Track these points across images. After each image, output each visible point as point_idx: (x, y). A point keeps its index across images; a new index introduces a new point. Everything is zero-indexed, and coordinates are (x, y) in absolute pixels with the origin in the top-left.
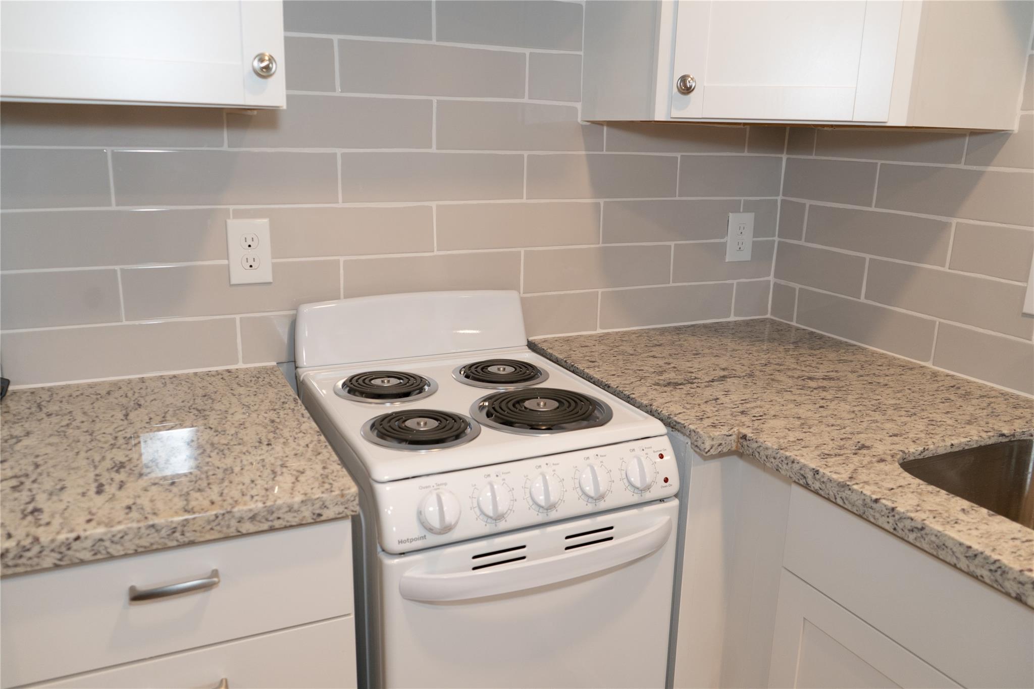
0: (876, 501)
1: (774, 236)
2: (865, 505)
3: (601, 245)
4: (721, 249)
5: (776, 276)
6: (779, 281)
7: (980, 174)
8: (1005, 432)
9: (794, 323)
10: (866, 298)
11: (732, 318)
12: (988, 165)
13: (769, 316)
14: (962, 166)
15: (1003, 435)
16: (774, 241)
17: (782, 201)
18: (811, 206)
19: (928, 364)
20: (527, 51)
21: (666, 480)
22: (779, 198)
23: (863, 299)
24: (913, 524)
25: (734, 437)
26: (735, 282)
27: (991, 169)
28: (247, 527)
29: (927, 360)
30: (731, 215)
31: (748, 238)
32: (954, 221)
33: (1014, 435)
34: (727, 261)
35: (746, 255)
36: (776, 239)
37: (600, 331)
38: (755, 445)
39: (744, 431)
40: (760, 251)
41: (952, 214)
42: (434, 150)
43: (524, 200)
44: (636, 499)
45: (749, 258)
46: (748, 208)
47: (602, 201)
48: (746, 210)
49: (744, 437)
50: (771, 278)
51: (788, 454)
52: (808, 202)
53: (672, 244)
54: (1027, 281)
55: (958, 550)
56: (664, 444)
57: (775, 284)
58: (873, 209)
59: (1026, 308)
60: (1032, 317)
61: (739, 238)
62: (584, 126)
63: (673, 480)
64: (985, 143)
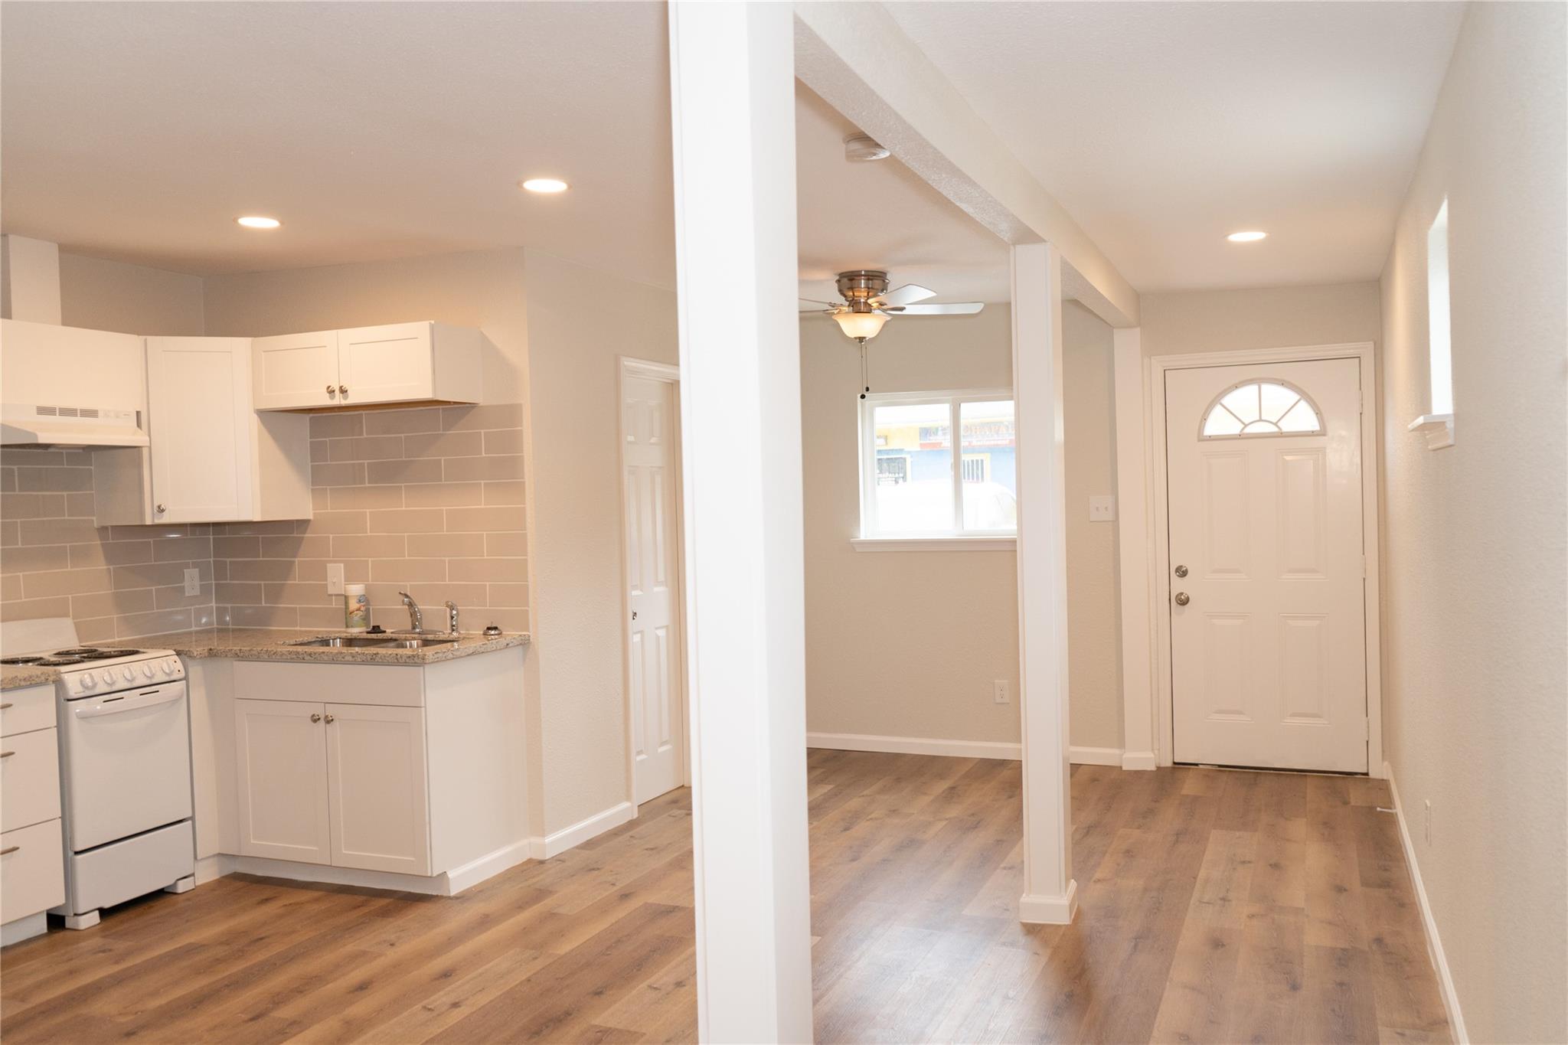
1: (211, 580)
3: (113, 591)
4: (182, 590)
5: (216, 601)
6: (218, 605)
7: (303, 537)
9: (230, 626)
10: (265, 603)
11: (194, 629)
12: (304, 533)
13: (215, 625)
14: (296, 535)
15: (320, 637)
17: (214, 560)
18: (231, 561)
20: (65, 493)
21: (179, 671)
22: (212, 560)
23: (263, 604)
25: (206, 651)
26: (192, 607)
27: (306, 535)
28: (23, 683)
30: (185, 570)
31: (197, 583)
32: (296, 559)
34: (186, 595)
35: (197, 592)
36: (213, 582)
38: (215, 651)
39: (210, 647)
40: (205, 590)
41: (295, 557)
42: (20, 546)
43: (69, 569)
44: (167, 679)
45: (199, 593)
46: (195, 565)
47: (111, 567)
48: (193, 567)
49: (211, 649)
50: (214, 604)
51: (230, 648)
52: (228, 560)
53: (153, 588)
54: (327, 580)
56: (176, 658)
57: (216, 607)
58: (261, 559)
59: (329, 593)
60: (331, 595)
61: (191, 582)
62: (98, 529)
63: (182, 670)
64: (302, 524)
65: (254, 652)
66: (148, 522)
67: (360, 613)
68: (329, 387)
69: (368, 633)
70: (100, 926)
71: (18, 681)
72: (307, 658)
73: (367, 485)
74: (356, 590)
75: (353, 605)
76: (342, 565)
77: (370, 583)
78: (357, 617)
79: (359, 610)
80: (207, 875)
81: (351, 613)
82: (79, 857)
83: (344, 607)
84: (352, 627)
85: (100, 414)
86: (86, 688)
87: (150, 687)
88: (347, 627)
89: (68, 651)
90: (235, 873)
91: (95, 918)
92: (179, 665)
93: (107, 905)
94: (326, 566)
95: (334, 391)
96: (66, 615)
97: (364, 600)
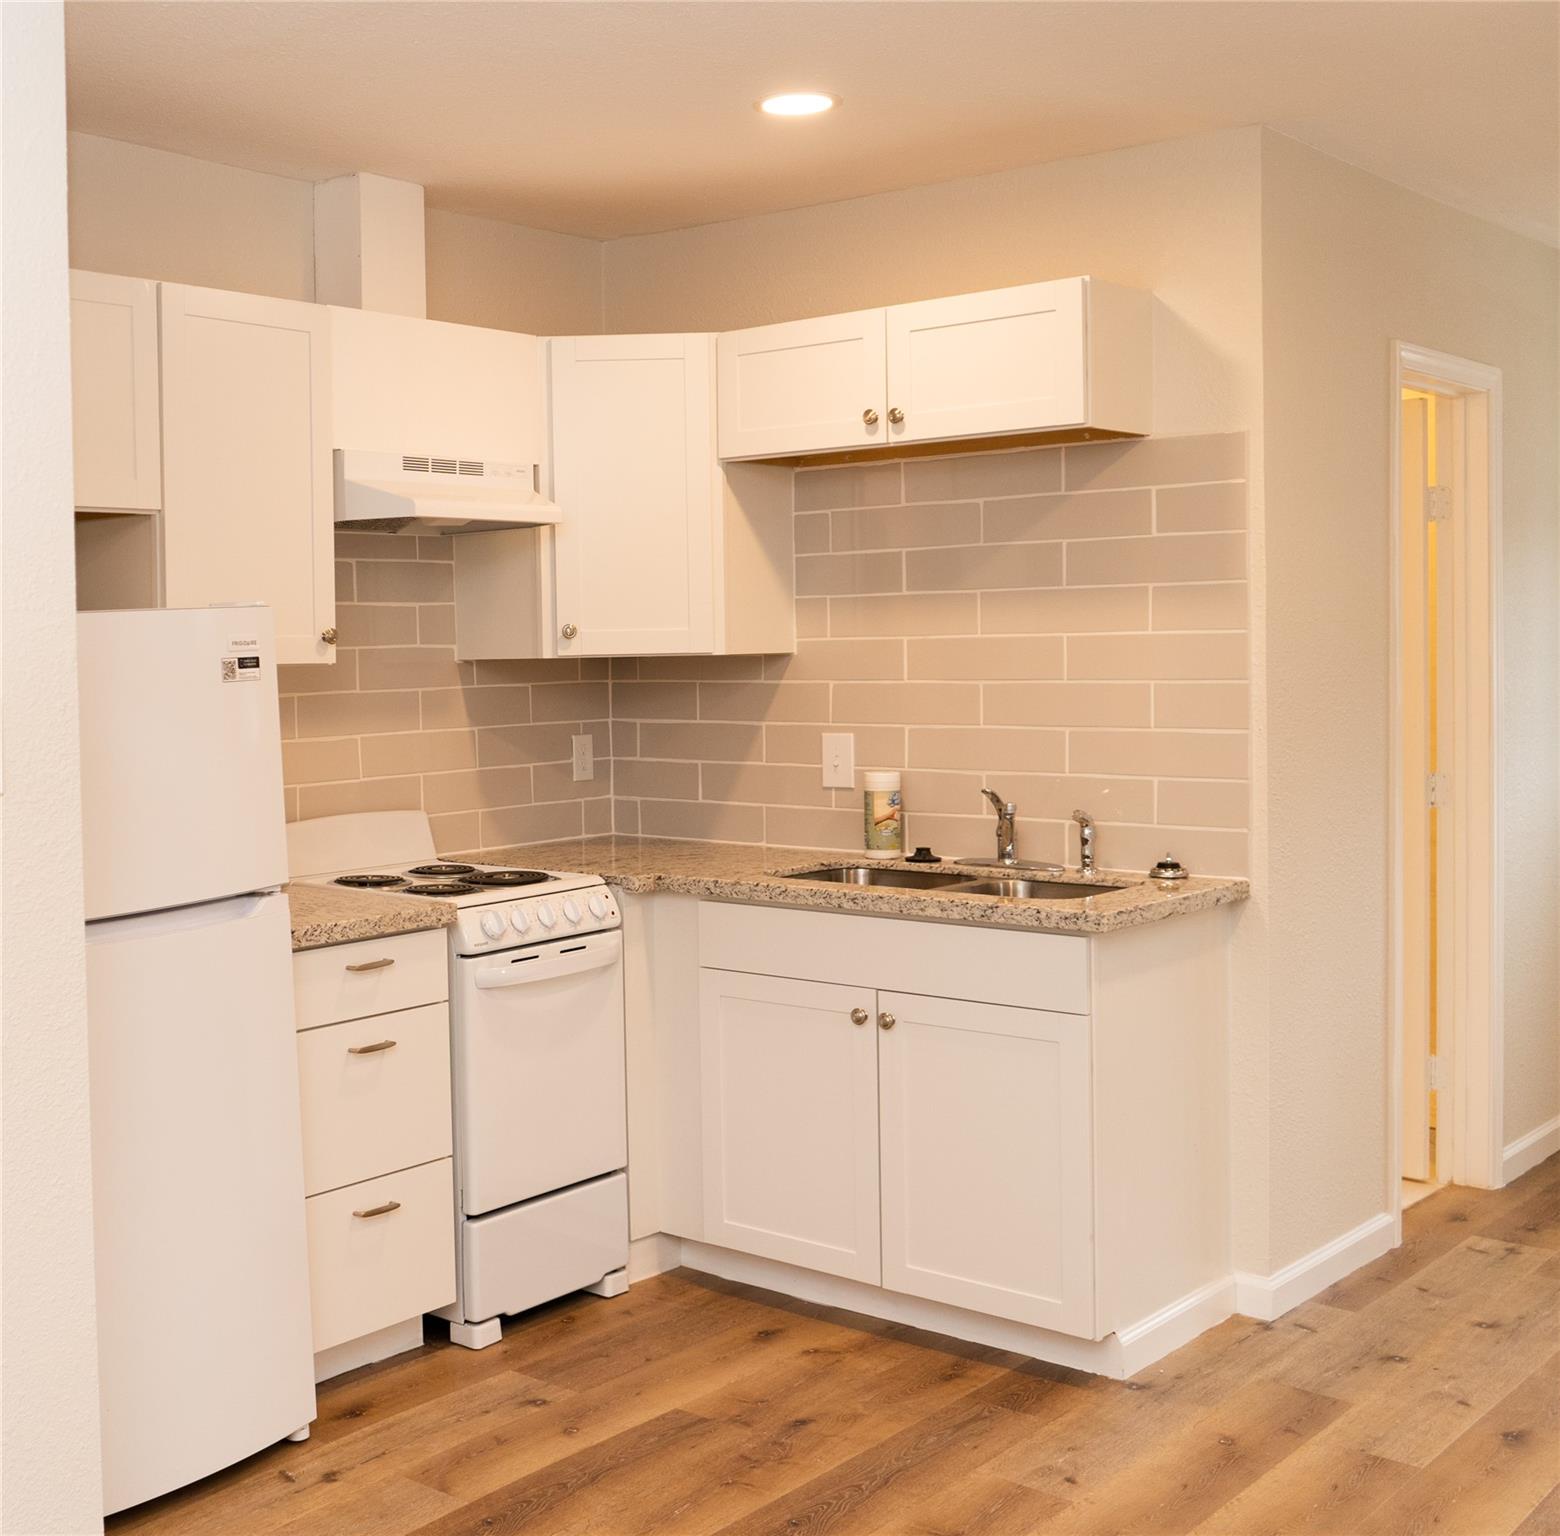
0: (757, 885)
1: (609, 755)
2: (751, 890)
3: (478, 769)
4: (569, 768)
5: (615, 793)
6: (620, 798)
7: (777, 685)
8: (825, 862)
9: (640, 835)
10: (704, 798)
11: (584, 836)
12: (780, 678)
13: (613, 833)
14: (762, 681)
15: (822, 864)
16: (609, 760)
17: (613, 722)
18: (641, 724)
19: (763, 844)
20: (417, 605)
21: (613, 913)
22: (610, 720)
23: (701, 800)
24: (781, 889)
25: (651, 880)
26: (583, 800)
27: (783, 682)
28: (408, 925)
29: (761, 841)
30: (573, 737)
31: (590, 759)
32: (763, 724)
33: (830, 865)
34: (575, 780)
35: (589, 775)
36: (612, 758)
37: (482, 850)
38: (668, 881)
39: (653, 875)
40: (600, 769)
41: (761, 719)
43: (421, 731)
44: (596, 927)
45: (591, 777)
46: (588, 729)
47: (476, 729)
48: (585, 733)
49: (658, 879)
50: (612, 796)
51: (694, 878)
52: (638, 721)
53: (531, 766)
54: (821, 763)
55: (806, 894)
56: (606, 889)
57: (616, 801)
58: (698, 721)
59: (825, 784)
60: (830, 789)
61: (582, 757)
62: (459, 665)
63: (617, 913)
64: (774, 661)
65: (743, 888)
66: (547, 654)
67: (893, 824)
68: (867, 412)
69: (908, 860)
70: (501, 1348)
71: (401, 920)
72: (847, 905)
73: (905, 592)
74: (883, 781)
75: (881, 809)
76: (852, 735)
77: (906, 769)
78: (886, 832)
79: (891, 817)
80: (644, 1268)
81: (877, 824)
82: (475, 1225)
83: (863, 811)
84: (878, 848)
85: (486, 469)
86: (492, 937)
87: (572, 940)
88: (868, 847)
89: (430, 868)
90: (681, 1267)
91: (492, 1332)
92: (612, 902)
93: (512, 1311)
94: (821, 737)
95: (876, 419)
96: (413, 806)
97: (897, 800)
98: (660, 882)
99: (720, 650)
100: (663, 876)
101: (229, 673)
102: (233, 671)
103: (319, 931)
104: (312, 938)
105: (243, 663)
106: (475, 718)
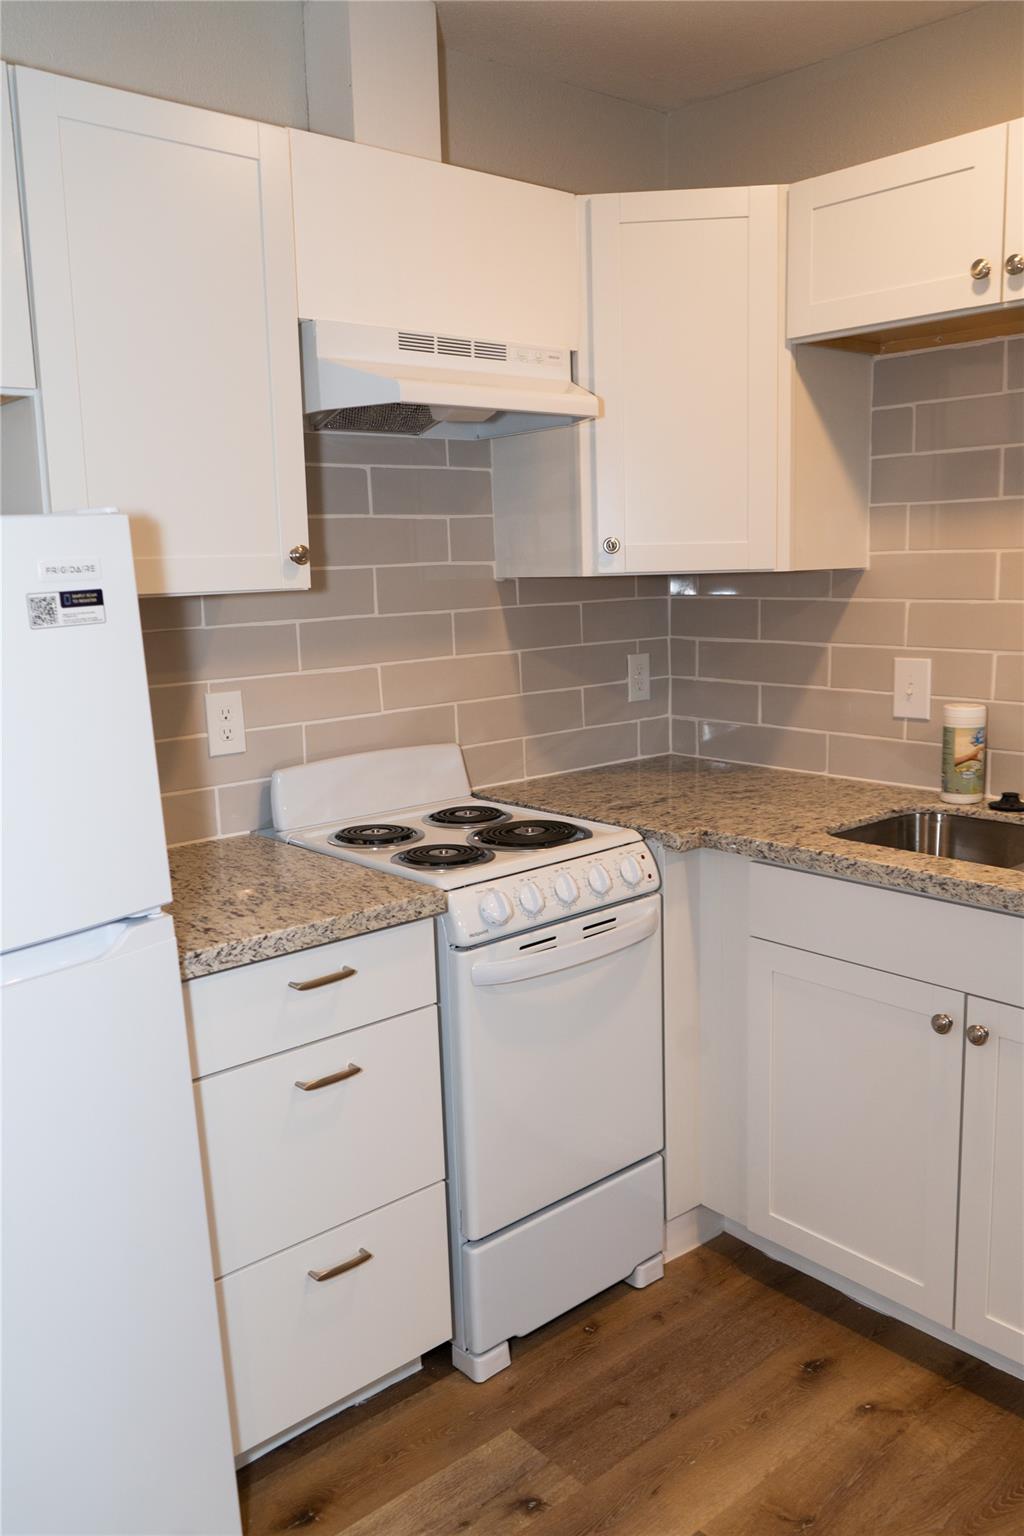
0: (820, 853)
1: (667, 674)
2: (812, 859)
3: (522, 694)
4: (624, 689)
5: (674, 712)
6: (678, 717)
7: (846, 604)
8: (896, 808)
9: (697, 756)
10: (763, 722)
11: (640, 757)
12: (850, 596)
13: (671, 752)
14: (830, 599)
15: (894, 811)
16: (668, 679)
17: (672, 640)
18: (700, 642)
19: (825, 774)
20: (448, 518)
21: (650, 876)
22: (669, 638)
23: (760, 724)
24: (849, 862)
25: (697, 835)
26: (638, 721)
27: (853, 600)
28: (374, 925)
29: (823, 770)
30: (629, 656)
31: (646, 678)
32: (830, 646)
33: (901, 811)
34: (630, 700)
35: (645, 695)
36: (670, 677)
37: (527, 778)
38: (715, 838)
39: (704, 829)
40: (658, 689)
41: (827, 640)
42: (376, 614)
43: (454, 656)
44: (630, 893)
45: (648, 698)
46: (644, 649)
47: (518, 652)
48: (642, 652)
49: (706, 833)
50: (669, 715)
51: (745, 837)
52: (697, 640)
53: (582, 688)
54: (892, 690)
55: (881, 871)
56: (641, 847)
57: (674, 721)
58: (759, 641)
59: (896, 714)
60: (902, 719)
61: (637, 680)
62: (498, 583)
63: (655, 876)
64: (845, 579)
65: (803, 856)
66: (587, 572)
67: (976, 765)
68: (979, 262)
69: (993, 806)
71: (364, 921)
73: (1001, 497)
74: (966, 716)
75: (963, 747)
76: (929, 661)
77: (992, 701)
78: (968, 773)
79: (973, 758)
80: (682, 1244)
81: (956, 765)
82: (475, 1249)
83: (941, 745)
84: (958, 792)
85: (510, 353)
86: (489, 922)
87: (597, 918)
88: (946, 790)
89: (453, 811)
90: (724, 1234)
91: (501, 1358)
92: (649, 865)
93: (522, 1333)
94: (893, 661)
95: (987, 274)
96: (445, 740)
97: (982, 738)
98: (707, 838)
99: (784, 566)
100: (710, 831)
101: (41, 612)
102: (51, 612)
103: (240, 948)
104: (229, 958)
105: (69, 599)
106: (515, 643)
